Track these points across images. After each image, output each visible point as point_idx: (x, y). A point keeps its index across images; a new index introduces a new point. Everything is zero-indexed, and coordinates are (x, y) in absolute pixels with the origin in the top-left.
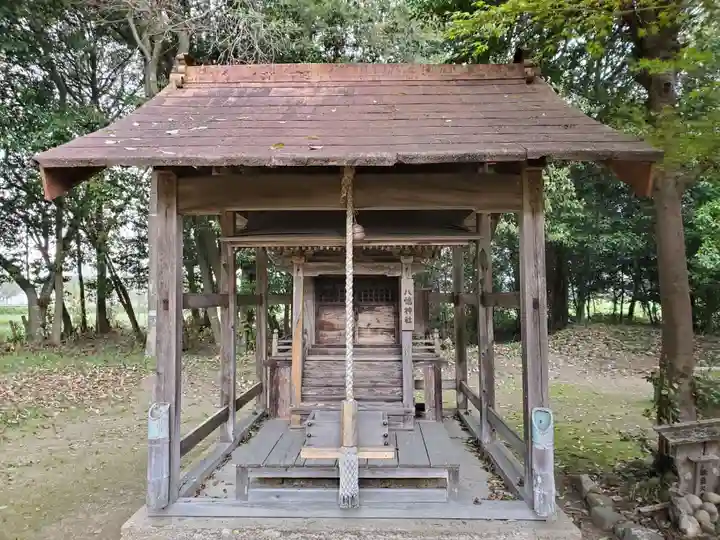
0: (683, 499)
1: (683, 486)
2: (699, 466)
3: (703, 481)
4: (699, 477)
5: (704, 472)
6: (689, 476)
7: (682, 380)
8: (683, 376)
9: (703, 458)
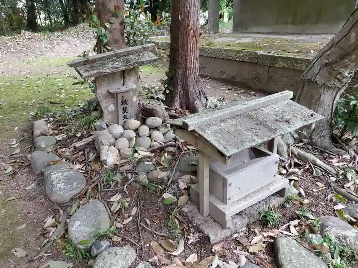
0: (106, 131)
1: (107, 118)
2: (120, 97)
3: (125, 110)
4: (121, 108)
5: (124, 102)
6: (112, 107)
7: (113, 20)
8: (115, 15)
9: (123, 89)
